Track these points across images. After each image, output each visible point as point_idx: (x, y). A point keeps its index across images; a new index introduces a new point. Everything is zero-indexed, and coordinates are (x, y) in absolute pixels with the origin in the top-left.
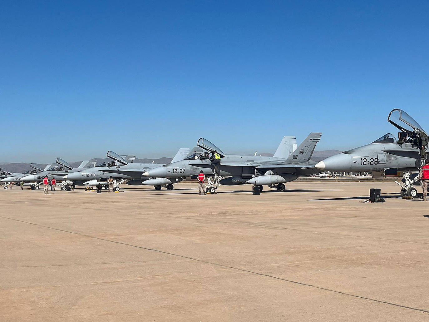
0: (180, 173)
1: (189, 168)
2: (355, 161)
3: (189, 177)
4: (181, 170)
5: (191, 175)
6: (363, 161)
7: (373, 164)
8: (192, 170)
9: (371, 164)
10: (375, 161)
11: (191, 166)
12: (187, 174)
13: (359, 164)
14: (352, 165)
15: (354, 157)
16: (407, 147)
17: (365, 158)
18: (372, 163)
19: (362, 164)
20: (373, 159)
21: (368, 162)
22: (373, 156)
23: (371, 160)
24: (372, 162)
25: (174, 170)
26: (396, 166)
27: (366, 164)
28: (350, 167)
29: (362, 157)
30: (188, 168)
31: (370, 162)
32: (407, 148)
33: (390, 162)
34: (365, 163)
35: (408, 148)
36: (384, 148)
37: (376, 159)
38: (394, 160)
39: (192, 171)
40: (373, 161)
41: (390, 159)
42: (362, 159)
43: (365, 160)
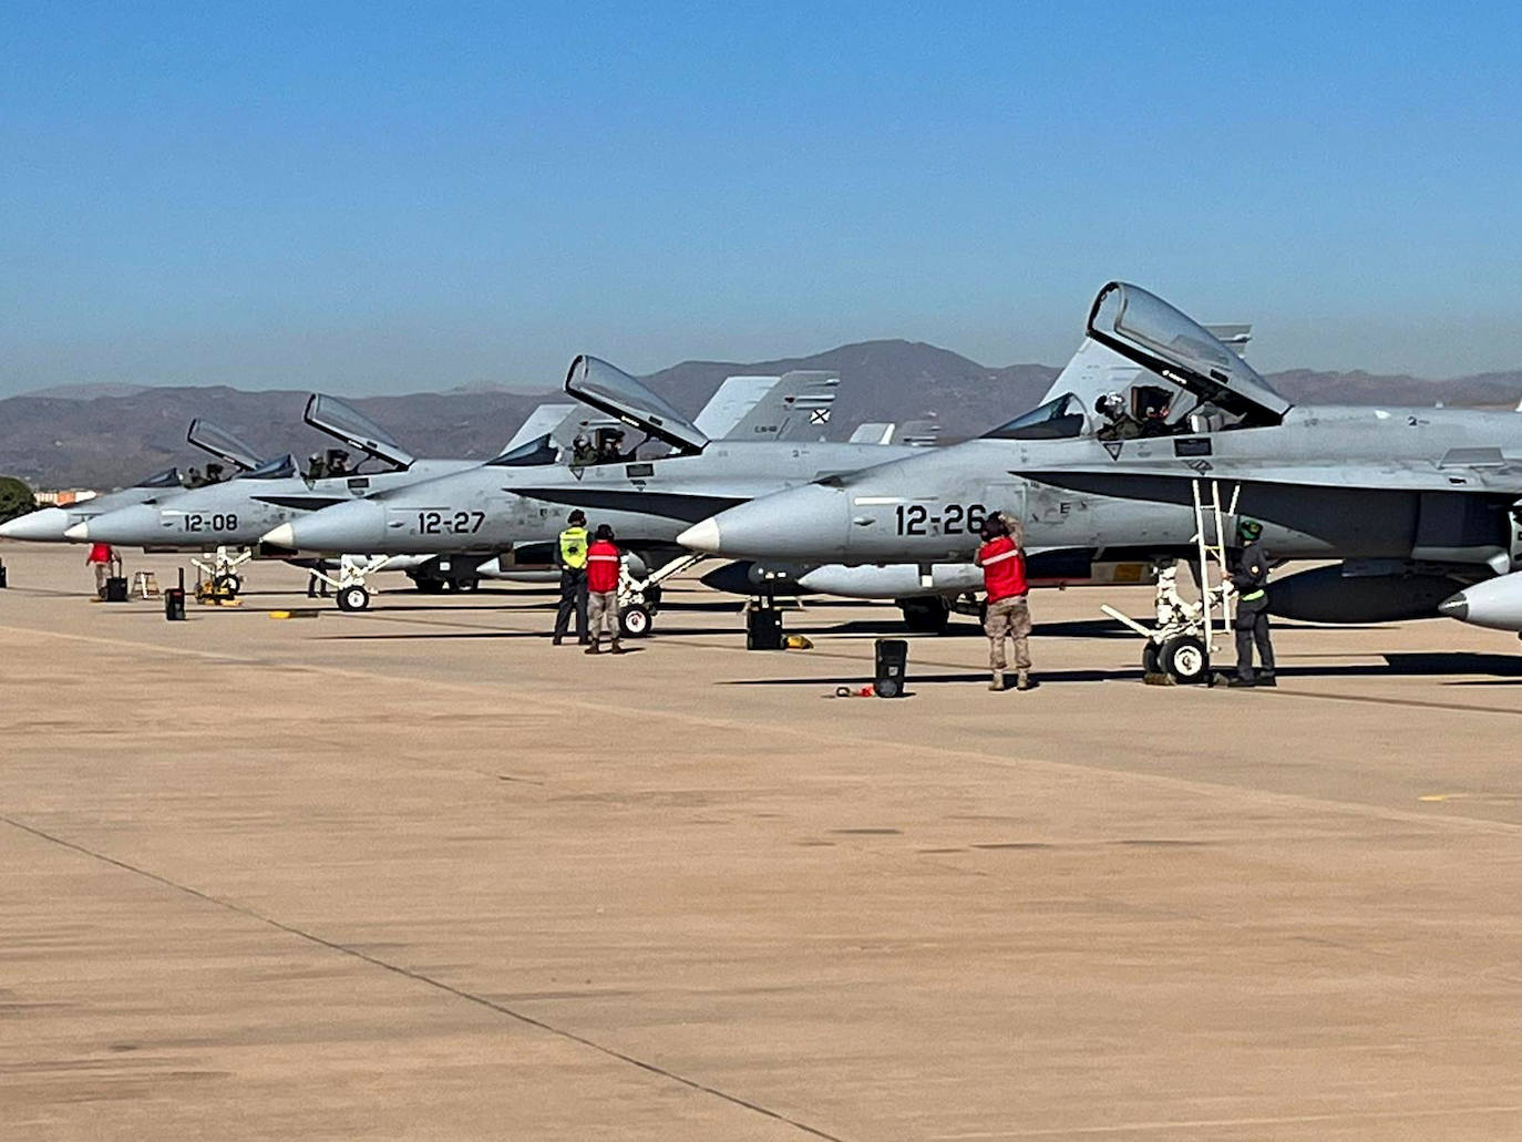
0: (457, 530)
1: (507, 508)
2: (861, 520)
3: (509, 554)
4: (462, 518)
5: (517, 545)
6: (907, 518)
7: (960, 531)
8: (518, 517)
9: (948, 531)
10: (971, 519)
11: (518, 497)
12: (494, 538)
13: (886, 531)
14: (848, 537)
15: (858, 501)
16: (1148, 454)
17: (917, 503)
18: (953, 526)
19: (900, 532)
20: (960, 510)
21: (934, 520)
22: (964, 494)
23: (948, 511)
24: (951, 520)
25: (422, 516)
26: (1088, 540)
27: (923, 532)
28: (842, 542)
29: (900, 501)
30: (501, 507)
31: (943, 521)
32: (1145, 459)
33: (1054, 523)
34: (915, 527)
35: (1151, 459)
36: (1024, 460)
37: (973, 508)
38: (1073, 511)
39: (522, 522)
40: (960, 517)
41: (1053, 510)
42: (900, 511)
43: (918, 514)
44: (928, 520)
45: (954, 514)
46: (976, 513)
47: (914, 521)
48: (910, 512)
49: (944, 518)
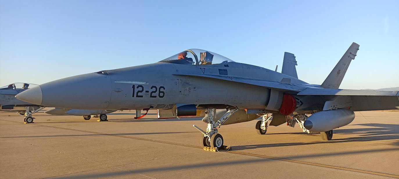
2: (118, 90)
6: (136, 90)
7: (155, 97)
9: (151, 96)
10: (160, 92)
13: (127, 96)
14: (111, 97)
15: (116, 82)
16: (212, 73)
17: (140, 84)
18: (153, 94)
19: (133, 96)
20: (156, 88)
21: (146, 92)
22: (158, 82)
23: (152, 88)
24: (153, 92)
27: (142, 97)
29: (134, 83)
33: (186, 95)
34: (139, 94)
36: (177, 70)
37: (161, 88)
38: (192, 91)
41: (186, 90)
42: (134, 87)
43: (140, 89)
44: (144, 91)
45: (154, 89)
46: (162, 90)
47: (139, 91)
48: (138, 88)
49: (150, 91)
